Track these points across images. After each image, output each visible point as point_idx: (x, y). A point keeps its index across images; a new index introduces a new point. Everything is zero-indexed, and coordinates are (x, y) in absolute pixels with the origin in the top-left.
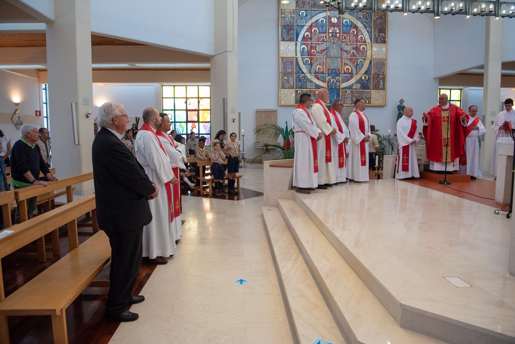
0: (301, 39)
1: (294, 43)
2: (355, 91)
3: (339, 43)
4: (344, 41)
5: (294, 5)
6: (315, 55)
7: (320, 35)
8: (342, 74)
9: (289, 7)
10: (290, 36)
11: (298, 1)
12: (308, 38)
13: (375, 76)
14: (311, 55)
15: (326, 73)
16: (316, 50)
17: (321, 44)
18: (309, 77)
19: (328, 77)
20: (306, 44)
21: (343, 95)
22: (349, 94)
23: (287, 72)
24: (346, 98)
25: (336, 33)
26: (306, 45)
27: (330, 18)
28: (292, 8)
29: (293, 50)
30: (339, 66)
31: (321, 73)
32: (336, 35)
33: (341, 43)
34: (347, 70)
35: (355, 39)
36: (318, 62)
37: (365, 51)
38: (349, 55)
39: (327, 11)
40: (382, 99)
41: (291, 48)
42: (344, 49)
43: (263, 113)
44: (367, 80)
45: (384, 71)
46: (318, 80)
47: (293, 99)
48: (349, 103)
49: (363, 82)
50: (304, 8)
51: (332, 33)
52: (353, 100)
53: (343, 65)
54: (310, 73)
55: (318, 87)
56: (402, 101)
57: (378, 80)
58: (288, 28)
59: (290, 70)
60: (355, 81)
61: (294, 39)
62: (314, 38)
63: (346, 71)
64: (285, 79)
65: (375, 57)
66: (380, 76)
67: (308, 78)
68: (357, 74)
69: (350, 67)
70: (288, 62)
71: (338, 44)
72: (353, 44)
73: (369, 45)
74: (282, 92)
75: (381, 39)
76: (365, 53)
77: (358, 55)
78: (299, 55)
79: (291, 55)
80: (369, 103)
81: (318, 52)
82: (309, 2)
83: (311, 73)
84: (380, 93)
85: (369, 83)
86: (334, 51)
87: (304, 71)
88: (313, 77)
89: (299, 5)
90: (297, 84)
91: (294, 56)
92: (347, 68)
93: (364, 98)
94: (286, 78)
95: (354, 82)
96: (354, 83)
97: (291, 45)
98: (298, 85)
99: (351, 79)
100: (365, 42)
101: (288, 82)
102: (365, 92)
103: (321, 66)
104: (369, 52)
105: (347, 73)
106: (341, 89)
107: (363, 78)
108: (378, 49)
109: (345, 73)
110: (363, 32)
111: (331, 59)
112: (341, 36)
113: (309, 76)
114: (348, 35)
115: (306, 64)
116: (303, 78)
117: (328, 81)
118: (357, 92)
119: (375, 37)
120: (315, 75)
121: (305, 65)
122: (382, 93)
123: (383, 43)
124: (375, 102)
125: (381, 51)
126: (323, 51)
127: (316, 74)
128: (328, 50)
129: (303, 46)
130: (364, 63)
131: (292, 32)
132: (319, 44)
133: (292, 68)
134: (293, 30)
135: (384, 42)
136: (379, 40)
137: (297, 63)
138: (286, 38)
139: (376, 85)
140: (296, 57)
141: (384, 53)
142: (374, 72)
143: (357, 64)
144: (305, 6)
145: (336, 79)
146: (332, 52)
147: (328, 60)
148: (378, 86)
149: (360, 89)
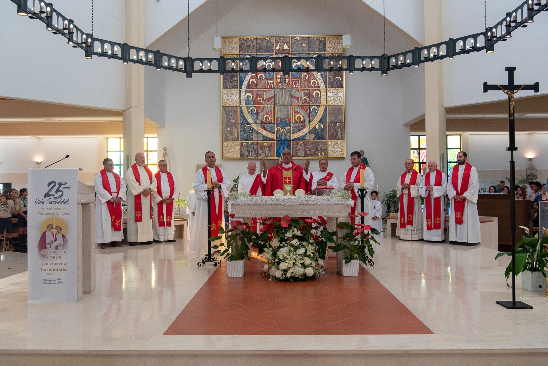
0: (245, 87)
1: (238, 91)
2: (308, 142)
3: (288, 89)
4: (295, 86)
5: (238, 50)
6: (261, 104)
7: (267, 81)
8: (293, 123)
9: (232, 52)
10: (233, 84)
11: (242, 45)
12: (253, 84)
13: (331, 124)
14: (257, 103)
15: (274, 123)
16: (262, 98)
17: (268, 91)
18: (256, 128)
19: (276, 127)
20: (251, 92)
21: (294, 147)
22: (301, 146)
23: (230, 123)
24: (298, 151)
25: (285, 78)
26: (252, 92)
27: (278, 62)
28: (236, 53)
29: (237, 98)
30: (290, 114)
31: (268, 123)
32: (285, 81)
33: (291, 89)
34: (298, 119)
35: (307, 83)
36: (264, 112)
37: (319, 97)
38: (301, 102)
39: (275, 54)
40: (340, 150)
41: (235, 97)
42: (294, 95)
44: (322, 130)
45: (342, 119)
46: (265, 131)
47: (237, 153)
48: (302, 156)
49: (318, 133)
50: (248, 53)
51: (280, 78)
52: (306, 153)
53: (294, 113)
54: (256, 123)
55: (265, 138)
56: (362, 153)
57: (335, 128)
58: (231, 75)
59: (234, 121)
60: (308, 131)
61: (238, 86)
62: (260, 85)
63: (297, 121)
64: (228, 131)
65: (330, 103)
66: (337, 125)
67: (253, 129)
68: (310, 123)
69: (302, 115)
70: (231, 112)
71: (287, 91)
72: (305, 90)
73: (324, 90)
74: (225, 145)
75: (337, 83)
76: (319, 100)
77: (310, 102)
78: (243, 103)
79: (234, 104)
80: (325, 155)
81: (264, 100)
82: (254, 46)
83: (257, 124)
84: (337, 144)
85: (325, 133)
86: (283, 99)
87: (249, 121)
88: (260, 128)
89: (243, 49)
90: (241, 135)
91: (238, 105)
92: (298, 117)
93: (320, 149)
94: (229, 129)
95: (306, 132)
96: (306, 133)
97: (234, 93)
98: (243, 137)
99: (303, 128)
100: (319, 87)
101: (232, 134)
102: (321, 143)
103: (269, 115)
104: (323, 97)
105: (299, 122)
106: (292, 140)
107: (317, 127)
108: (334, 94)
109: (296, 122)
110: (316, 76)
111: (280, 107)
112: (291, 81)
113: (255, 127)
114: (299, 80)
115: (251, 114)
116: (249, 129)
117: (277, 132)
118: (311, 143)
119: (330, 81)
121: (250, 115)
122: (341, 144)
123: (339, 88)
124: (332, 154)
125: (337, 96)
126: (271, 98)
127: (263, 125)
128: (276, 97)
129: (247, 94)
130: (318, 110)
131: (235, 79)
132: (266, 91)
133: (235, 118)
134: (236, 76)
135: (341, 86)
136: (334, 85)
137: (241, 112)
138: (229, 86)
139: (333, 134)
140: (240, 105)
141: (341, 98)
142: (330, 121)
143: (310, 112)
144: (249, 50)
145: (285, 130)
146: (281, 100)
147: (276, 108)
148: (335, 136)
149: (314, 139)
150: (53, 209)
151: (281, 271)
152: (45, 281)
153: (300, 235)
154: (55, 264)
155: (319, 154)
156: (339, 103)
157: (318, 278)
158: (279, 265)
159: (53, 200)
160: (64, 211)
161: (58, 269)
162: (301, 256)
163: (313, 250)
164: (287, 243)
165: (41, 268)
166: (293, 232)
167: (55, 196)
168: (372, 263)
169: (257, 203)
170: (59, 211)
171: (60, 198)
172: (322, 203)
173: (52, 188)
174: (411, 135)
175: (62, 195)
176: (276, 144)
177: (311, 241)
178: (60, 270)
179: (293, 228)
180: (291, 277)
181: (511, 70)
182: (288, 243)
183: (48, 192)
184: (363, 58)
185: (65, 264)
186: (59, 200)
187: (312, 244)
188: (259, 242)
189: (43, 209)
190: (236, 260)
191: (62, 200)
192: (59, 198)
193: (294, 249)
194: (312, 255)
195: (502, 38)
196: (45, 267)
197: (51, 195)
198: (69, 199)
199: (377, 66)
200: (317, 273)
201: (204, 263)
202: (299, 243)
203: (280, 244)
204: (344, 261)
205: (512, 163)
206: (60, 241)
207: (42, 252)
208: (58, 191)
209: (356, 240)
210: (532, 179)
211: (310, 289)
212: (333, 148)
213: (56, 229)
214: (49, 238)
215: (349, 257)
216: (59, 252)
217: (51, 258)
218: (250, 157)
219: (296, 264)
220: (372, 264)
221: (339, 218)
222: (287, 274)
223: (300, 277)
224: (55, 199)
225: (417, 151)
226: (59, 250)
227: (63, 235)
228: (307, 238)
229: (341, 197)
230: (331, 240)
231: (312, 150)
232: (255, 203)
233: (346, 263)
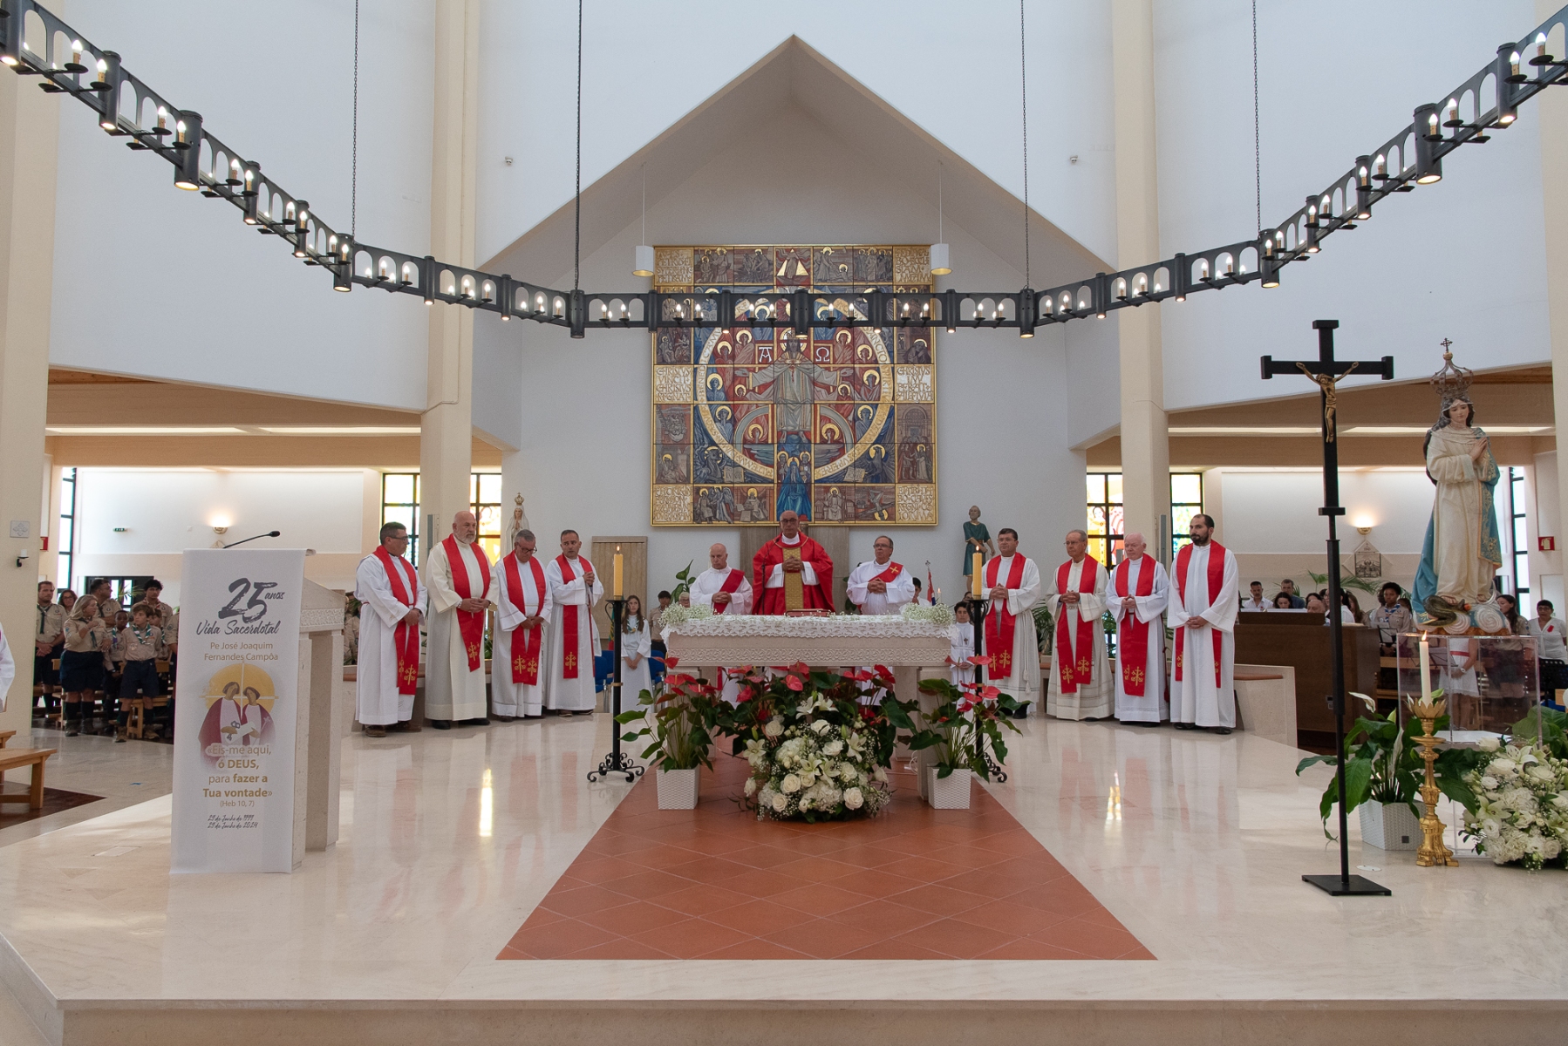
0: (707, 360)
1: (691, 369)
2: (850, 487)
3: (805, 366)
5: (691, 275)
6: (743, 398)
7: (757, 348)
8: (815, 444)
9: (678, 280)
10: (678, 353)
11: (700, 266)
12: (725, 354)
13: (905, 446)
14: (734, 398)
15: (773, 444)
16: (745, 386)
17: (760, 369)
18: (730, 454)
19: (777, 453)
20: (719, 371)
21: (818, 499)
22: (835, 495)
23: (671, 442)
24: (828, 507)
25: (799, 341)
26: (722, 372)
27: (783, 305)
28: (686, 282)
29: (687, 386)
30: (808, 424)
31: (758, 444)
32: (799, 345)
33: (811, 366)
34: (829, 434)
35: (848, 354)
36: (750, 416)
37: (876, 384)
38: (835, 396)
39: (775, 287)
40: (924, 507)
41: (683, 382)
42: (820, 380)
43: (608, 545)
45: (930, 435)
46: (751, 461)
47: (687, 510)
48: (836, 519)
49: (873, 465)
50: (714, 282)
51: (787, 341)
52: (846, 511)
53: (818, 421)
54: (732, 442)
55: (751, 478)
56: (975, 512)
57: (913, 457)
58: (674, 333)
59: (679, 437)
60: (850, 463)
61: (689, 358)
62: (741, 356)
63: (826, 438)
64: (667, 460)
65: (902, 398)
66: (918, 448)
67: (725, 456)
68: (855, 443)
69: (837, 425)
70: (673, 417)
71: (803, 370)
72: (843, 368)
73: (887, 369)
74: (659, 493)
75: (917, 353)
76: (876, 391)
77: (856, 396)
78: (702, 397)
79: (682, 399)
80: (889, 518)
81: (751, 390)
82: (728, 267)
83: (732, 444)
84: (918, 492)
85: (889, 466)
86: (794, 387)
87: (714, 438)
88: (740, 454)
89: (702, 274)
90: (696, 470)
91: (690, 400)
92: (828, 429)
93: (877, 505)
94: (669, 456)
95: (847, 465)
96: (847, 468)
97: (682, 374)
98: (700, 474)
99: (840, 456)
100: (876, 362)
101: (675, 468)
102: (880, 489)
103: (761, 425)
104: (886, 386)
105: (829, 442)
106: (813, 482)
107: (872, 453)
108: (910, 378)
109: (824, 442)
110: (869, 336)
111: (787, 407)
112: (812, 348)
113: (728, 451)
114: (831, 345)
115: (720, 421)
116: (714, 455)
117: (778, 463)
118: (858, 490)
119: (902, 348)
120: (744, 448)
121: (718, 424)
122: (926, 492)
123: (923, 363)
124: (906, 515)
125: (917, 382)
126: (764, 387)
127: (746, 446)
128: (777, 383)
129: (711, 377)
130: (874, 415)
131: (684, 341)
132: (754, 371)
133: (683, 432)
134: (686, 336)
135: (928, 360)
136: (911, 356)
137: (698, 417)
138: (670, 357)
139: (907, 471)
140: (695, 402)
141: (928, 387)
142: (901, 438)
143: (855, 419)
144: (718, 277)
145: (799, 459)
146: (788, 390)
147: (778, 409)
148: (913, 474)
149: (865, 481)
150: (240, 646)
151: (786, 795)
152: (215, 822)
153: (830, 709)
154: (240, 780)
155: (877, 515)
156: (922, 397)
157: (875, 814)
158: (780, 781)
159: (241, 624)
160: (267, 652)
161: (246, 791)
162: (832, 760)
163: (863, 746)
164: (800, 729)
165: (206, 790)
166: (814, 702)
167: (245, 615)
168: (1001, 775)
169: (730, 633)
170: (253, 652)
171: (259, 621)
172: (884, 634)
173: (241, 595)
174: (1088, 474)
175: (264, 612)
176: (778, 490)
177: (856, 723)
178: (252, 794)
179: (814, 693)
180: (808, 810)
181: (1326, 329)
182: (804, 727)
183: (229, 605)
184: (978, 297)
185: (265, 779)
186: (256, 624)
187: (860, 731)
188: (733, 725)
189: (217, 646)
190: (679, 767)
191: (263, 625)
192: (256, 619)
193: (818, 743)
194: (859, 758)
195: (1299, 255)
196: (214, 787)
197: (236, 613)
198: (279, 622)
199: (1011, 317)
200: (872, 800)
201: (603, 773)
202: (828, 728)
203: (785, 730)
204: (936, 771)
205: (1333, 544)
206: (254, 723)
207: (209, 751)
208: (253, 602)
209: (963, 722)
210: (1370, 576)
211: (854, 842)
212: (908, 502)
213: (245, 693)
214: (228, 717)
215: (948, 763)
216: (250, 751)
217: (232, 764)
218: (717, 520)
219: (821, 778)
220: (1002, 779)
221: (924, 670)
222: (801, 803)
223: (831, 812)
224: (246, 622)
225: (1102, 510)
226: (250, 746)
227: (262, 709)
228: (849, 717)
229: (929, 620)
230: (906, 722)
231: (859, 506)
232: (726, 631)
233: (940, 776)
